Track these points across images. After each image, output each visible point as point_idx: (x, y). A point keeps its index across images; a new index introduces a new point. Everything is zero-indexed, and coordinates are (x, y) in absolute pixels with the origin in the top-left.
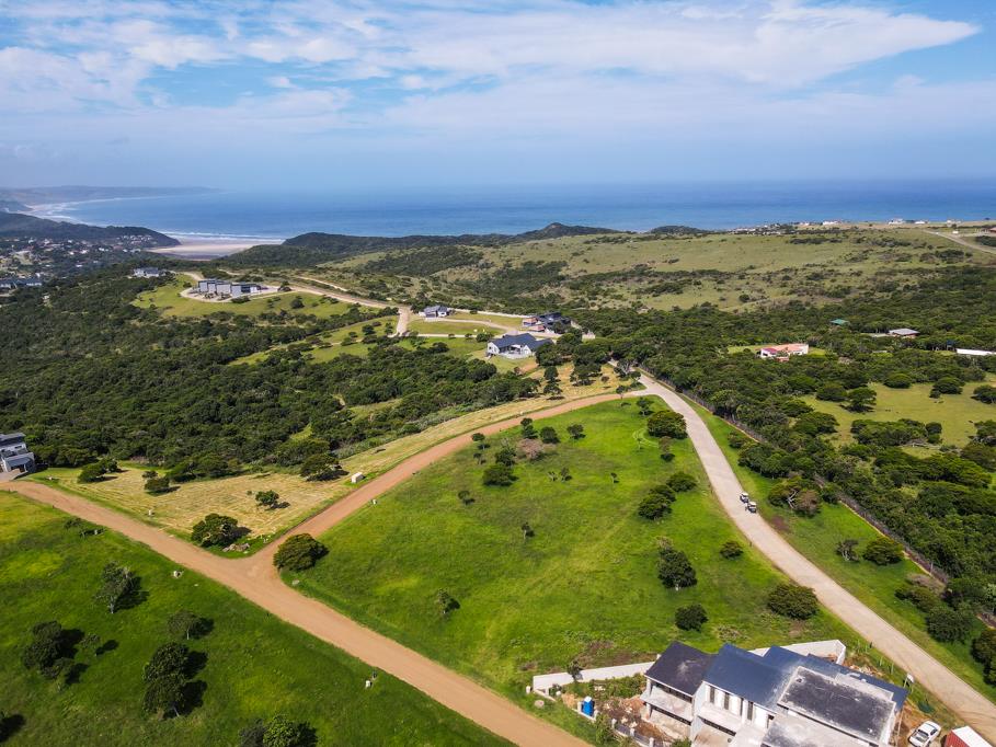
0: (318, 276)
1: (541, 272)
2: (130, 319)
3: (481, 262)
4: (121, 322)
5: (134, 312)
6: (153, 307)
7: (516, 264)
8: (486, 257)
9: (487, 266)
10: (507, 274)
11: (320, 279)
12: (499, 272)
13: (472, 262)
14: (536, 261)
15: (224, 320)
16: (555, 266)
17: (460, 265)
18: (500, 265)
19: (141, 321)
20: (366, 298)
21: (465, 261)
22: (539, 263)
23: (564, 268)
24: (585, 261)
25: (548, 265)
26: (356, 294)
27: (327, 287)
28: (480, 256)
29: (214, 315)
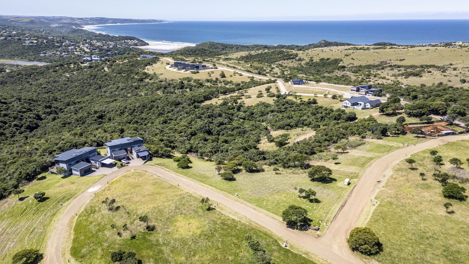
0: (227, 62)
1: (329, 64)
2: (145, 78)
3: (297, 58)
4: (141, 80)
5: (147, 75)
6: (155, 74)
7: (316, 59)
8: (299, 56)
9: (300, 60)
10: (311, 64)
11: (230, 63)
12: (307, 64)
13: (293, 58)
14: (326, 58)
15: (189, 81)
16: (337, 61)
17: (287, 59)
18: (307, 60)
19: (150, 80)
20: (257, 74)
21: (290, 57)
22: (328, 59)
23: (341, 62)
24: (352, 59)
25: (333, 60)
26: (250, 72)
27: (235, 68)
28: (296, 55)
29: (184, 79)
